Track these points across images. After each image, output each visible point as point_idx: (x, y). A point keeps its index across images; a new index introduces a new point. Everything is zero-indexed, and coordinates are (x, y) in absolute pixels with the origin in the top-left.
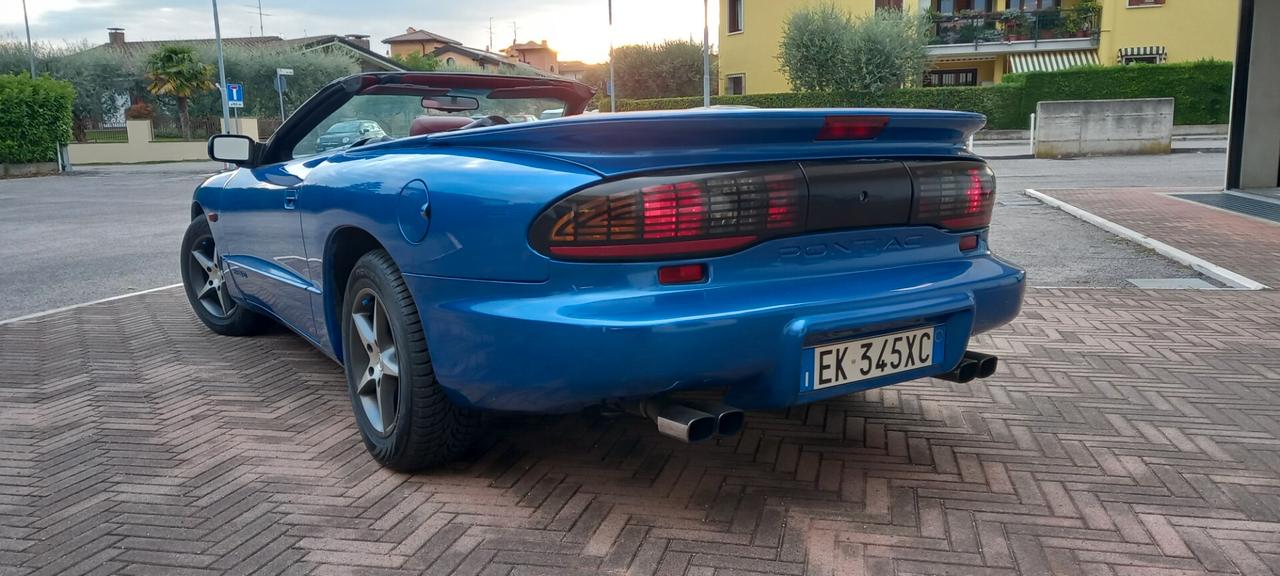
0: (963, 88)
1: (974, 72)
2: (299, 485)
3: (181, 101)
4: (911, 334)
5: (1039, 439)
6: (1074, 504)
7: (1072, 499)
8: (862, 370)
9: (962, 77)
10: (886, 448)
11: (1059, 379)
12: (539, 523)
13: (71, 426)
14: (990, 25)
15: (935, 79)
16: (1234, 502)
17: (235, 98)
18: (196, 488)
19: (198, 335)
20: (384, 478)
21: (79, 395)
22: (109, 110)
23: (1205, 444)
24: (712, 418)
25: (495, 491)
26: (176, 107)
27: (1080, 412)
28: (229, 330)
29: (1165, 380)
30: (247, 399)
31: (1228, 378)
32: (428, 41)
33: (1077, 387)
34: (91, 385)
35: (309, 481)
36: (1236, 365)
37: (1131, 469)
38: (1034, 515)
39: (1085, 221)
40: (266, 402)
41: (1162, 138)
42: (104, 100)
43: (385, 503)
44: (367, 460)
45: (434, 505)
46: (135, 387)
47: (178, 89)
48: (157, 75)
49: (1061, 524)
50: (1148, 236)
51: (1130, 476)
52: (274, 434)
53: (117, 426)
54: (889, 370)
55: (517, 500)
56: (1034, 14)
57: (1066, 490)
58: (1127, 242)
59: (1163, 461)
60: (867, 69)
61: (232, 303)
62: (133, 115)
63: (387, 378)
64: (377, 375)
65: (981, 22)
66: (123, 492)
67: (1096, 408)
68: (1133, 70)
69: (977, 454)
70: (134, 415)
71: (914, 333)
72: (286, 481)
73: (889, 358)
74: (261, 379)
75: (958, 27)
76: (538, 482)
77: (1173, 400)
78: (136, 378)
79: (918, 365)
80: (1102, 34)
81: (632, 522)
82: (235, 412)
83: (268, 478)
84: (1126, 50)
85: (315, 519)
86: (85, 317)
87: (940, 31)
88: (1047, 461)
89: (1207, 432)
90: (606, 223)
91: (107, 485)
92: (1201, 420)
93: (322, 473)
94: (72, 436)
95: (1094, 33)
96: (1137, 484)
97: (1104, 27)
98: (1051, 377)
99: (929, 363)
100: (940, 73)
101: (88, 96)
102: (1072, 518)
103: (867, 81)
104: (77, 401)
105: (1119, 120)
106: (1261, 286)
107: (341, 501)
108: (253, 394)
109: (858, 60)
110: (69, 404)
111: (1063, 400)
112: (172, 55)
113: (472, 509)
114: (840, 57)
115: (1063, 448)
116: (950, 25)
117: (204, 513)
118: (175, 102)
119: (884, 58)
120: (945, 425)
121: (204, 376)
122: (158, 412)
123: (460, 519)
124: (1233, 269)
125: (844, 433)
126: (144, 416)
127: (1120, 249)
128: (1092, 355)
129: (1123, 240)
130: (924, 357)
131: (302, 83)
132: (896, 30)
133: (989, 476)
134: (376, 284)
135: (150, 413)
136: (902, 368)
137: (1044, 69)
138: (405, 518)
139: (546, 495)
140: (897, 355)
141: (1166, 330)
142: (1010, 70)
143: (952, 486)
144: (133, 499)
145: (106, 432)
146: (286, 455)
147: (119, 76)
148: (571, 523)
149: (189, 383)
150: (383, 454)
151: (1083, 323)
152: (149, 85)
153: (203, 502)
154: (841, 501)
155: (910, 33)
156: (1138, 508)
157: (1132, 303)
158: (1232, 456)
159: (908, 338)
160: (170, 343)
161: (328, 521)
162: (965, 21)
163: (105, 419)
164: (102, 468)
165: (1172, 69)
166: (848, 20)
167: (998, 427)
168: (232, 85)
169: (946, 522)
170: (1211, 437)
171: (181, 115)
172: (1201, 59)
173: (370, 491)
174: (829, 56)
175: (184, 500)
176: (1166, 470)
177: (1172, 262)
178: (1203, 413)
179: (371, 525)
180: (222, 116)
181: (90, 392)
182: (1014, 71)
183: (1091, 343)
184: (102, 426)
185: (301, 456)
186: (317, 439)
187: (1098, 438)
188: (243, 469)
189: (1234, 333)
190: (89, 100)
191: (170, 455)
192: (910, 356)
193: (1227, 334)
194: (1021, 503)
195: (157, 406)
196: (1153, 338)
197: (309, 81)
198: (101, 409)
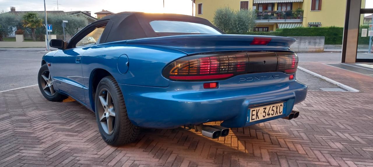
0: (265, 32)
1: (268, 28)
2: (81, 151)
3: (33, 29)
4: (277, 105)
5: (309, 137)
6: (325, 158)
7: (324, 156)
8: (263, 116)
9: (264, 29)
10: (264, 139)
11: (309, 118)
12: (161, 164)
13: (5, 130)
14: (273, 15)
15: (257, 29)
16: (371, 157)
17: (50, 29)
18: (48, 152)
19: (43, 101)
20: (109, 148)
21: (6, 120)
22: (10, 32)
23: (358, 139)
24: (220, 131)
25: (146, 153)
26: (31, 31)
27: (318, 128)
28: (53, 100)
29: (340, 118)
30: (61, 122)
31: (358, 118)
32: (108, 14)
33: (315, 121)
34: (10, 117)
35: (85, 149)
36: (359, 114)
37: (339, 147)
38: (314, 161)
39: (303, 71)
40: (68, 123)
41: (321, 48)
42: (9, 28)
43: (110, 157)
44: (103, 143)
45: (127, 157)
46: (24, 118)
47: (32, 26)
48: (25, 21)
49: (323, 164)
50: (323, 76)
51: (339, 149)
52: (71, 133)
53: (20, 131)
54: (271, 116)
55: (153, 156)
56: (285, 12)
57: (321, 153)
58: (317, 77)
59: (347, 144)
60: (238, 26)
61: (54, 91)
62: (17, 33)
63: (111, 117)
64: (107, 115)
65: (270, 14)
66: (24, 153)
67: (323, 127)
68: (312, 29)
69: (292, 142)
70: (25, 127)
71: (278, 105)
72: (77, 149)
73: (271, 112)
74: (65, 115)
75: (264, 15)
76: (159, 150)
77: (344, 125)
78: (25, 115)
79: (279, 114)
80: (304, 18)
81: (191, 163)
82: (58, 126)
83: (72, 148)
84: (310, 23)
85: (89, 162)
86: (6, 95)
87: (259, 16)
88: (313, 144)
89: (357, 135)
90: (188, 69)
91: (18, 150)
92: (354, 131)
93: (89, 147)
94: (5, 134)
95: (301, 18)
96: (342, 151)
97: (304, 16)
98: (307, 117)
99: (282, 114)
100: (258, 28)
101: (4, 27)
102: (325, 162)
103: (238, 29)
104: (6, 122)
105: (310, 43)
106: (359, 91)
107: (96, 156)
108: (63, 120)
109: (235, 23)
110: (3, 123)
111: (313, 125)
112: (30, 15)
113: (139, 159)
114: (230, 22)
115: (317, 139)
116: (261, 14)
117: (52, 160)
118: (31, 30)
119: (243, 23)
120: (280, 132)
121: (47, 114)
122: (33, 126)
123: (136, 162)
124: (349, 86)
125: (250, 135)
126: (28, 127)
127: (315, 80)
128: (317, 111)
129: (316, 77)
130: (280, 112)
131: (71, 25)
132: (246, 15)
133: (297, 149)
134: (108, 87)
135: (30, 126)
136: (274, 115)
137: (287, 27)
138: (118, 162)
139: (162, 154)
140: (273, 111)
141: (336, 104)
142: (278, 27)
143: (287, 152)
144: (28, 155)
145: (16, 133)
146: (76, 141)
147: (14, 21)
148: (172, 164)
149: (42, 117)
150: (108, 141)
151: (312, 101)
152: (23, 24)
153: (51, 156)
154: (254, 156)
155: (250, 16)
156: (344, 159)
157: (324, 95)
158: (366, 142)
159: (276, 106)
160: (34, 103)
161: (93, 163)
162: (265, 13)
163: (15, 128)
164: (16, 145)
165: (323, 29)
166: (233, 12)
167: (296, 133)
168: (49, 25)
169: (288, 164)
170: (359, 137)
171: (32, 33)
172: (331, 26)
173: (105, 153)
174: (227, 22)
175: (44, 156)
176: (349, 147)
177: (331, 84)
178: (354, 129)
179: (107, 164)
180: (46, 34)
181: (10, 119)
182: (279, 28)
183: (316, 107)
184: (15, 131)
185: (81, 141)
186: (85, 135)
187: (326, 137)
188: (63, 145)
189: (355, 105)
190: (4, 28)
191: (38, 140)
192: (277, 112)
193: (353, 105)
194: (309, 157)
195: (32, 124)
196: (333, 106)
197: (72, 24)
198: (14, 125)
